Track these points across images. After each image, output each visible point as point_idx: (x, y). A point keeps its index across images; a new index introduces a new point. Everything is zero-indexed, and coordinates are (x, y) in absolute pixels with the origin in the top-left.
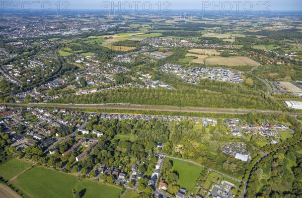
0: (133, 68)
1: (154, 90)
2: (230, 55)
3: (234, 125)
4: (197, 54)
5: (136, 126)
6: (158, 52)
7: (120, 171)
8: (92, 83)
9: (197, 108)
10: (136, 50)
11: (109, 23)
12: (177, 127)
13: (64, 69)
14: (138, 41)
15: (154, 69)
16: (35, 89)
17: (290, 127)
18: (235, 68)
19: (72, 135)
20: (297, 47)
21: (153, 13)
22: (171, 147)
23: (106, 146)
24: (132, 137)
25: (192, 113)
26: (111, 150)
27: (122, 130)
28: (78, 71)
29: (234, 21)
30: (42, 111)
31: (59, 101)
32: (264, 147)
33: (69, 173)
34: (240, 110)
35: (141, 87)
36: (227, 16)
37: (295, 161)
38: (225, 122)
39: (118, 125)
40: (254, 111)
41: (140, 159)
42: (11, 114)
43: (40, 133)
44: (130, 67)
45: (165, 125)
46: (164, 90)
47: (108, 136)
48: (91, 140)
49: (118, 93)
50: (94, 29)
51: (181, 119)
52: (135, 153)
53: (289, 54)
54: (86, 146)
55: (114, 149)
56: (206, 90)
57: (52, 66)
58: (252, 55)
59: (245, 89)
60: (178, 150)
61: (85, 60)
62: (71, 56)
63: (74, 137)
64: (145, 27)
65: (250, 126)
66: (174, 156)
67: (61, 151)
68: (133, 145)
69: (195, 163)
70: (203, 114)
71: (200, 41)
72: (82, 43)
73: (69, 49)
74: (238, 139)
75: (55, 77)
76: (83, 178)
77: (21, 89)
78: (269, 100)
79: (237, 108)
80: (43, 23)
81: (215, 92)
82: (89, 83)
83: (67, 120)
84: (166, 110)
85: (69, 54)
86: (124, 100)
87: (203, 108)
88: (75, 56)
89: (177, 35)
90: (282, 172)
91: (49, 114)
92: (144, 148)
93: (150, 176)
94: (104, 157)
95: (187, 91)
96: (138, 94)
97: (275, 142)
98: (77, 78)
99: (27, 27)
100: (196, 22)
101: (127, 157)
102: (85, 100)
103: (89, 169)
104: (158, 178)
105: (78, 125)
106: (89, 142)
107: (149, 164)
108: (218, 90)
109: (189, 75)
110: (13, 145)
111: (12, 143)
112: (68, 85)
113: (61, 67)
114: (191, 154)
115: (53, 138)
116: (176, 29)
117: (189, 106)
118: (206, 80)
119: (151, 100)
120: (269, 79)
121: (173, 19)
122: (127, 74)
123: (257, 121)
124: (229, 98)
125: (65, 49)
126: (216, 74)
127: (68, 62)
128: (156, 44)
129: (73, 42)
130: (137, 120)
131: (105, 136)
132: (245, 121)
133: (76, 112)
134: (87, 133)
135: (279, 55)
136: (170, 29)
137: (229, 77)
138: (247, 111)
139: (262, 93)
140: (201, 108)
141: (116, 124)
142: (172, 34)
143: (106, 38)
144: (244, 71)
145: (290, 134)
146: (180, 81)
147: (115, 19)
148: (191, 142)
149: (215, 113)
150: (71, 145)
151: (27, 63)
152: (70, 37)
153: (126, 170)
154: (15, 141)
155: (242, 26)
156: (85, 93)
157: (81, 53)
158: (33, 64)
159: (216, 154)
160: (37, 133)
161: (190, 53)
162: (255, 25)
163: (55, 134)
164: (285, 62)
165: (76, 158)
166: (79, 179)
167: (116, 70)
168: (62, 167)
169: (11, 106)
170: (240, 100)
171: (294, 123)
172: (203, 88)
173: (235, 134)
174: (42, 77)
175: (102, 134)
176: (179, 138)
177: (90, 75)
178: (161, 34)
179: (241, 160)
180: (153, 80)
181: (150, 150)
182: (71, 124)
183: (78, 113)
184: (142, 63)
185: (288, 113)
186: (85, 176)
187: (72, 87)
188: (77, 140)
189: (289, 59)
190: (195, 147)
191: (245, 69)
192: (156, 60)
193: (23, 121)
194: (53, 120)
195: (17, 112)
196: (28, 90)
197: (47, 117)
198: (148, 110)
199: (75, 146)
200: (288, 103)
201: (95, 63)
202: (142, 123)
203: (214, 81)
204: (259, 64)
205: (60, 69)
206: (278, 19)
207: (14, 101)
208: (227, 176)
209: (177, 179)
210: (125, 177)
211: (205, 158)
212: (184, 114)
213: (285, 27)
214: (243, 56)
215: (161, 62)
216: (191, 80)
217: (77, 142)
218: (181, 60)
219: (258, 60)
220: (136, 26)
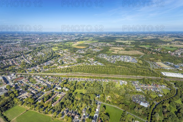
0: (85, 56)
1: (95, 66)
2: (130, 50)
3: (136, 85)
4: (114, 49)
5: (86, 85)
6: (96, 49)
7: (76, 113)
8: (66, 63)
9: (116, 75)
10: (87, 48)
11: (75, 37)
12: (107, 85)
13: (53, 56)
14: (88, 44)
15: (95, 56)
16: (38, 66)
17: (167, 86)
18: (132, 56)
19: (53, 90)
20: (160, 46)
21: (94, 33)
22: (104, 97)
23: (69, 97)
24: (84, 91)
25: (114, 78)
26: (72, 99)
27: (79, 87)
28: (60, 57)
29: (129, 36)
30: (39, 77)
31: (49, 72)
32: (155, 98)
33: (47, 115)
34: (138, 76)
35: (89, 65)
36: (126, 34)
37: (175, 108)
38: (131, 83)
39: (77, 84)
40: (146, 77)
41: (88, 104)
42: (23, 79)
43: (36, 89)
44: (84, 55)
45: (101, 84)
46: (100, 66)
47: (71, 90)
48: (62, 93)
49: (78, 67)
50: (69, 39)
51: (109, 81)
52: (85, 101)
53: (158, 49)
54: (59, 97)
55: (74, 98)
56: (120, 66)
57: (48, 55)
58: (140, 50)
59: (139, 66)
60: (108, 99)
61: (64, 52)
62: (58, 50)
63: (54, 91)
64: (91, 38)
65: (145, 86)
66: (106, 103)
67: (45, 101)
68: (84, 96)
69: (118, 107)
70: (120, 78)
71: (115, 44)
72: (63, 45)
73: (57, 48)
74: (140, 93)
75: (49, 60)
76: (54, 118)
77: (30, 66)
78: (153, 71)
79: (137, 75)
80: (47, 37)
81: (124, 67)
82: (64, 63)
83: (51, 82)
84: (101, 76)
85: (57, 50)
86: (80, 71)
87: (119, 75)
88: (59, 50)
89: (105, 42)
90: (170, 116)
91: (42, 79)
92: (90, 98)
93: (93, 116)
94: (68, 104)
95: (111, 67)
96: (87, 68)
97: (161, 95)
98: (59, 60)
99: (40, 38)
100: (113, 36)
101: (80, 103)
102: (61, 71)
103: (59, 111)
104: (98, 118)
105: (56, 84)
106: (61, 94)
107: (92, 108)
108: (126, 66)
109: (111, 59)
110: (19, 97)
111: (19, 96)
112: (54, 64)
113: (52, 55)
114: (116, 102)
115: (42, 92)
116: (104, 39)
117: (112, 74)
118: (120, 61)
119: (93, 71)
120: (150, 61)
121: (103, 35)
122: (82, 58)
123: (148, 82)
124: (132, 70)
125: (55, 47)
126: (124, 58)
127: (56, 53)
128: (96, 45)
129: (59, 44)
130: (86, 82)
131: (69, 91)
132: (142, 82)
133: (56, 77)
134: (61, 89)
135: (152, 50)
136: (102, 39)
137: (130, 60)
138: (142, 77)
139: (148, 68)
140: (118, 75)
141: (76, 83)
142: (103, 41)
143: (74, 43)
144: (137, 57)
145: (168, 90)
146: (107, 62)
147: (78, 35)
148: (115, 94)
149: (126, 78)
150: (51, 96)
151: (36, 54)
152: (58, 42)
153: (79, 112)
154: (21, 94)
155: (133, 37)
156: (62, 67)
157: (62, 49)
158: (39, 54)
159: (129, 102)
160: (34, 89)
161: (111, 49)
162: (139, 37)
163: (43, 90)
164: (156, 53)
165: (52, 105)
166: (52, 119)
167: (77, 57)
168: (43, 111)
169: (24, 75)
170: (138, 71)
171: (169, 84)
172: (118, 65)
173: (138, 90)
174: (42, 60)
175: (68, 90)
176: (108, 92)
177: (65, 59)
178: (98, 41)
179: (144, 107)
180: (95, 61)
181: (93, 99)
182: (53, 84)
183: (57, 78)
184: (89, 54)
185: (164, 78)
186: (56, 117)
187: (56, 65)
188: (54, 93)
189: (158, 51)
190: (117, 97)
191: (138, 56)
192: (96, 52)
193: (28, 83)
194: (44, 82)
195: (26, 77)
196: (34, 66)
197: (41, 80)
198: (92, 76)
199: (53, 97)
200: (163, 73)
201: (68, 53)
202: (89, 83)
203: (123, 62)
204: (144, 54)
205: (51, 56)
206: (149, 35)
207: (26, 72)
208: (138, 117)
209: (108, 119)
210: (79, 117)
211: (124, 105)
212: (110, 78)
213: (153, 38)
214: (135, 50)
215: (98, 53)
216: (112, 61)
217: (54, 94)
218: (107, 52)
219: (143, 52)
220: (87, 38)
